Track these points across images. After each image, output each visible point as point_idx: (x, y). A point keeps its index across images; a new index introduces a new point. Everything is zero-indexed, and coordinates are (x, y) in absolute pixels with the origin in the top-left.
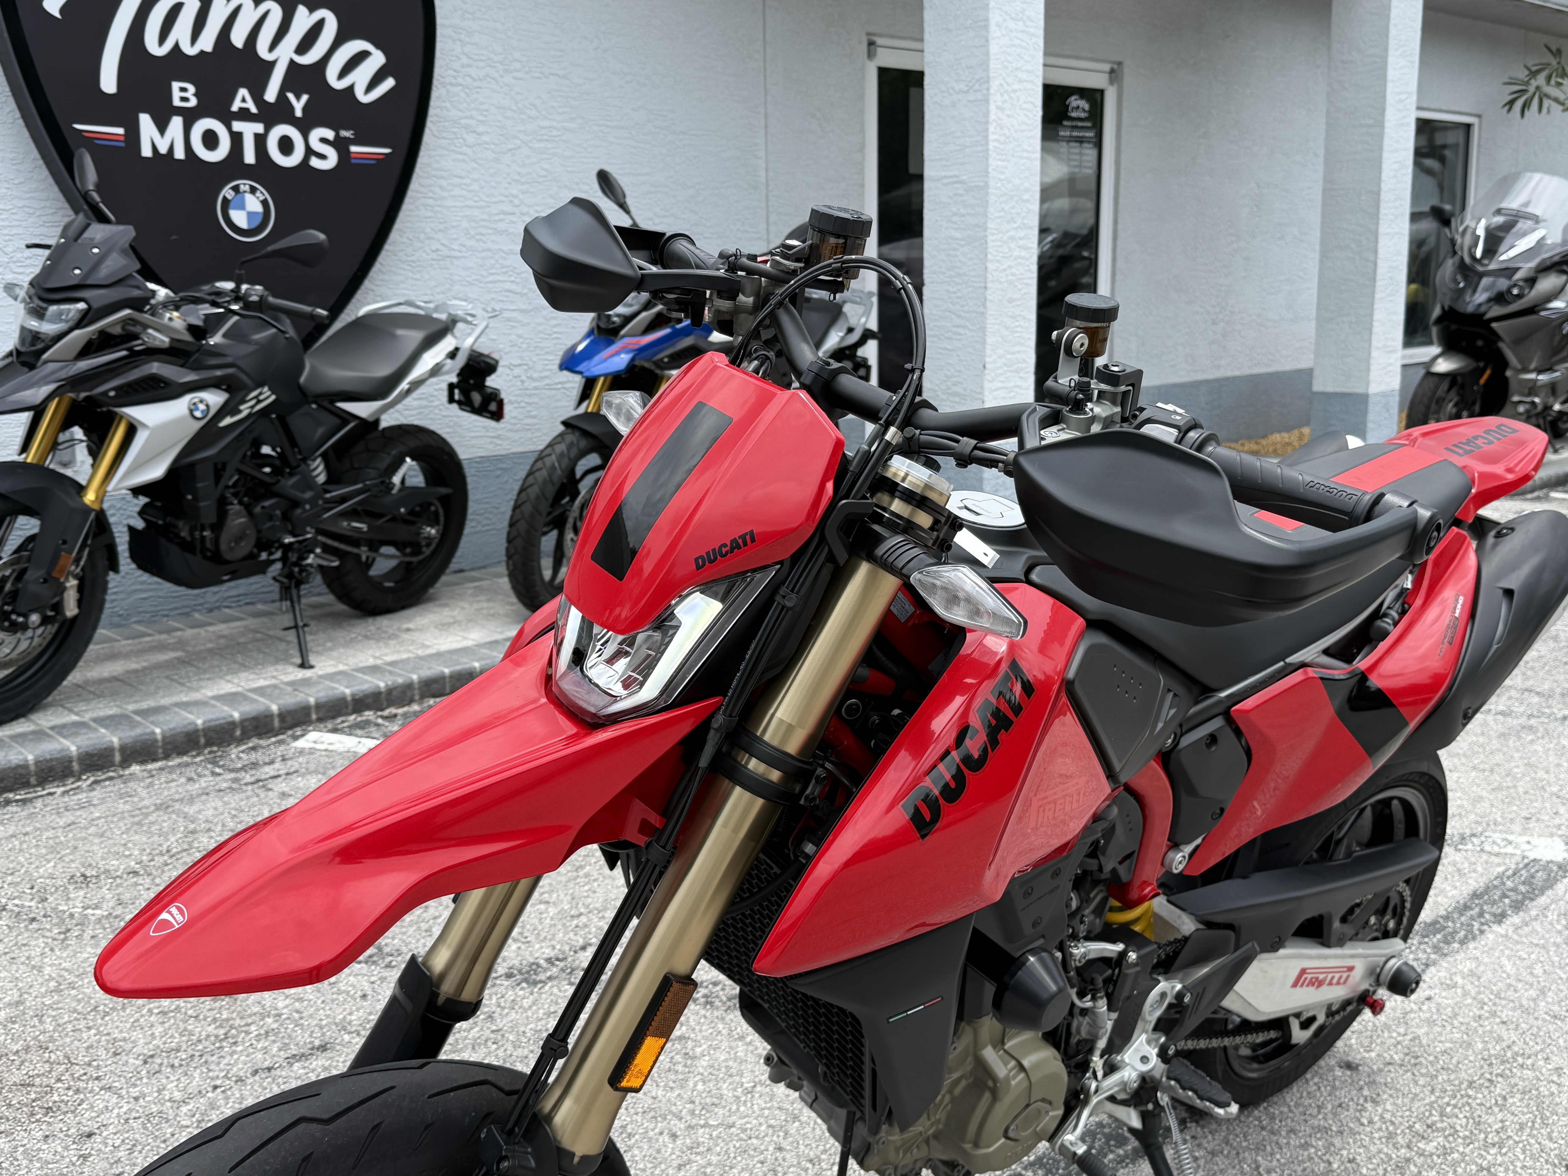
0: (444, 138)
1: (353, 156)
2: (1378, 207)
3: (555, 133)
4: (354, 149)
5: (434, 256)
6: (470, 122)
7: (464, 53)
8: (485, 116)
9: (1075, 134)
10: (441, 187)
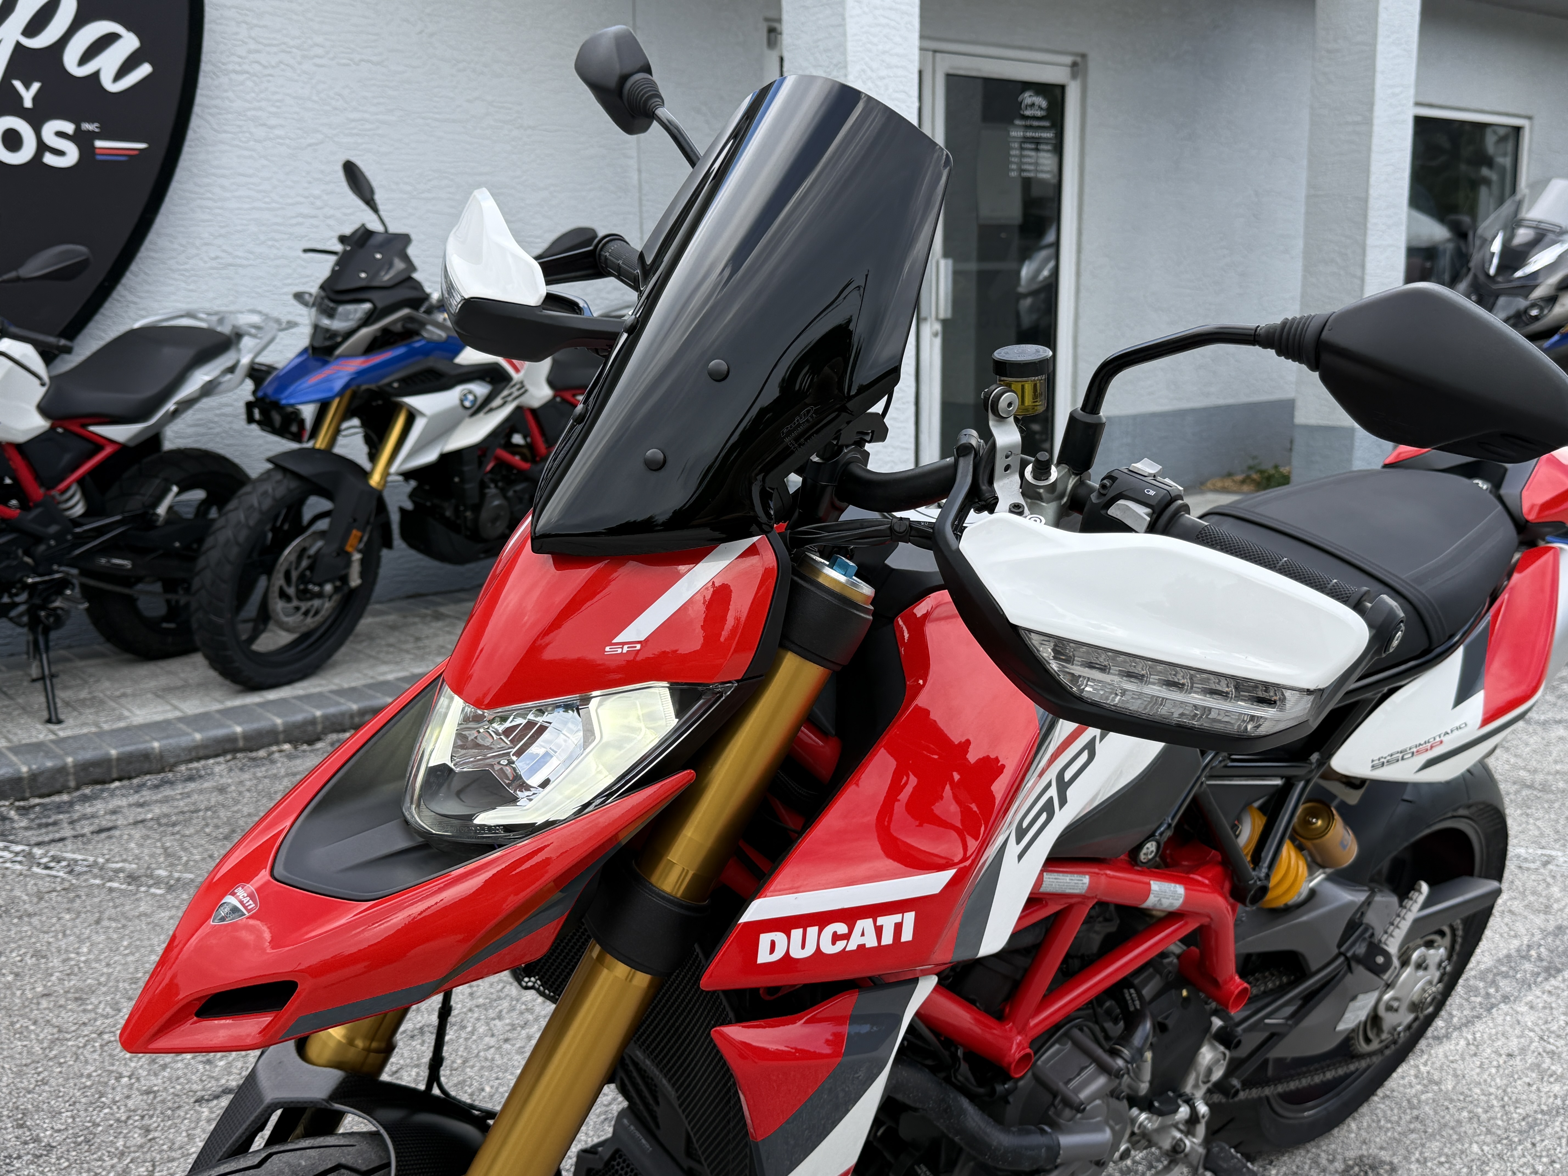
0: (225, 132)
1: (97, 151)
2: (1365, 216)
3: (368, 126)
4: (99, 144)
5: (214, 264)
6: (259, 113)
7: (250, 37)
8: (278, 107)
9: (1029, 134)
10: (222, 187)
